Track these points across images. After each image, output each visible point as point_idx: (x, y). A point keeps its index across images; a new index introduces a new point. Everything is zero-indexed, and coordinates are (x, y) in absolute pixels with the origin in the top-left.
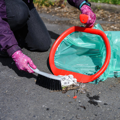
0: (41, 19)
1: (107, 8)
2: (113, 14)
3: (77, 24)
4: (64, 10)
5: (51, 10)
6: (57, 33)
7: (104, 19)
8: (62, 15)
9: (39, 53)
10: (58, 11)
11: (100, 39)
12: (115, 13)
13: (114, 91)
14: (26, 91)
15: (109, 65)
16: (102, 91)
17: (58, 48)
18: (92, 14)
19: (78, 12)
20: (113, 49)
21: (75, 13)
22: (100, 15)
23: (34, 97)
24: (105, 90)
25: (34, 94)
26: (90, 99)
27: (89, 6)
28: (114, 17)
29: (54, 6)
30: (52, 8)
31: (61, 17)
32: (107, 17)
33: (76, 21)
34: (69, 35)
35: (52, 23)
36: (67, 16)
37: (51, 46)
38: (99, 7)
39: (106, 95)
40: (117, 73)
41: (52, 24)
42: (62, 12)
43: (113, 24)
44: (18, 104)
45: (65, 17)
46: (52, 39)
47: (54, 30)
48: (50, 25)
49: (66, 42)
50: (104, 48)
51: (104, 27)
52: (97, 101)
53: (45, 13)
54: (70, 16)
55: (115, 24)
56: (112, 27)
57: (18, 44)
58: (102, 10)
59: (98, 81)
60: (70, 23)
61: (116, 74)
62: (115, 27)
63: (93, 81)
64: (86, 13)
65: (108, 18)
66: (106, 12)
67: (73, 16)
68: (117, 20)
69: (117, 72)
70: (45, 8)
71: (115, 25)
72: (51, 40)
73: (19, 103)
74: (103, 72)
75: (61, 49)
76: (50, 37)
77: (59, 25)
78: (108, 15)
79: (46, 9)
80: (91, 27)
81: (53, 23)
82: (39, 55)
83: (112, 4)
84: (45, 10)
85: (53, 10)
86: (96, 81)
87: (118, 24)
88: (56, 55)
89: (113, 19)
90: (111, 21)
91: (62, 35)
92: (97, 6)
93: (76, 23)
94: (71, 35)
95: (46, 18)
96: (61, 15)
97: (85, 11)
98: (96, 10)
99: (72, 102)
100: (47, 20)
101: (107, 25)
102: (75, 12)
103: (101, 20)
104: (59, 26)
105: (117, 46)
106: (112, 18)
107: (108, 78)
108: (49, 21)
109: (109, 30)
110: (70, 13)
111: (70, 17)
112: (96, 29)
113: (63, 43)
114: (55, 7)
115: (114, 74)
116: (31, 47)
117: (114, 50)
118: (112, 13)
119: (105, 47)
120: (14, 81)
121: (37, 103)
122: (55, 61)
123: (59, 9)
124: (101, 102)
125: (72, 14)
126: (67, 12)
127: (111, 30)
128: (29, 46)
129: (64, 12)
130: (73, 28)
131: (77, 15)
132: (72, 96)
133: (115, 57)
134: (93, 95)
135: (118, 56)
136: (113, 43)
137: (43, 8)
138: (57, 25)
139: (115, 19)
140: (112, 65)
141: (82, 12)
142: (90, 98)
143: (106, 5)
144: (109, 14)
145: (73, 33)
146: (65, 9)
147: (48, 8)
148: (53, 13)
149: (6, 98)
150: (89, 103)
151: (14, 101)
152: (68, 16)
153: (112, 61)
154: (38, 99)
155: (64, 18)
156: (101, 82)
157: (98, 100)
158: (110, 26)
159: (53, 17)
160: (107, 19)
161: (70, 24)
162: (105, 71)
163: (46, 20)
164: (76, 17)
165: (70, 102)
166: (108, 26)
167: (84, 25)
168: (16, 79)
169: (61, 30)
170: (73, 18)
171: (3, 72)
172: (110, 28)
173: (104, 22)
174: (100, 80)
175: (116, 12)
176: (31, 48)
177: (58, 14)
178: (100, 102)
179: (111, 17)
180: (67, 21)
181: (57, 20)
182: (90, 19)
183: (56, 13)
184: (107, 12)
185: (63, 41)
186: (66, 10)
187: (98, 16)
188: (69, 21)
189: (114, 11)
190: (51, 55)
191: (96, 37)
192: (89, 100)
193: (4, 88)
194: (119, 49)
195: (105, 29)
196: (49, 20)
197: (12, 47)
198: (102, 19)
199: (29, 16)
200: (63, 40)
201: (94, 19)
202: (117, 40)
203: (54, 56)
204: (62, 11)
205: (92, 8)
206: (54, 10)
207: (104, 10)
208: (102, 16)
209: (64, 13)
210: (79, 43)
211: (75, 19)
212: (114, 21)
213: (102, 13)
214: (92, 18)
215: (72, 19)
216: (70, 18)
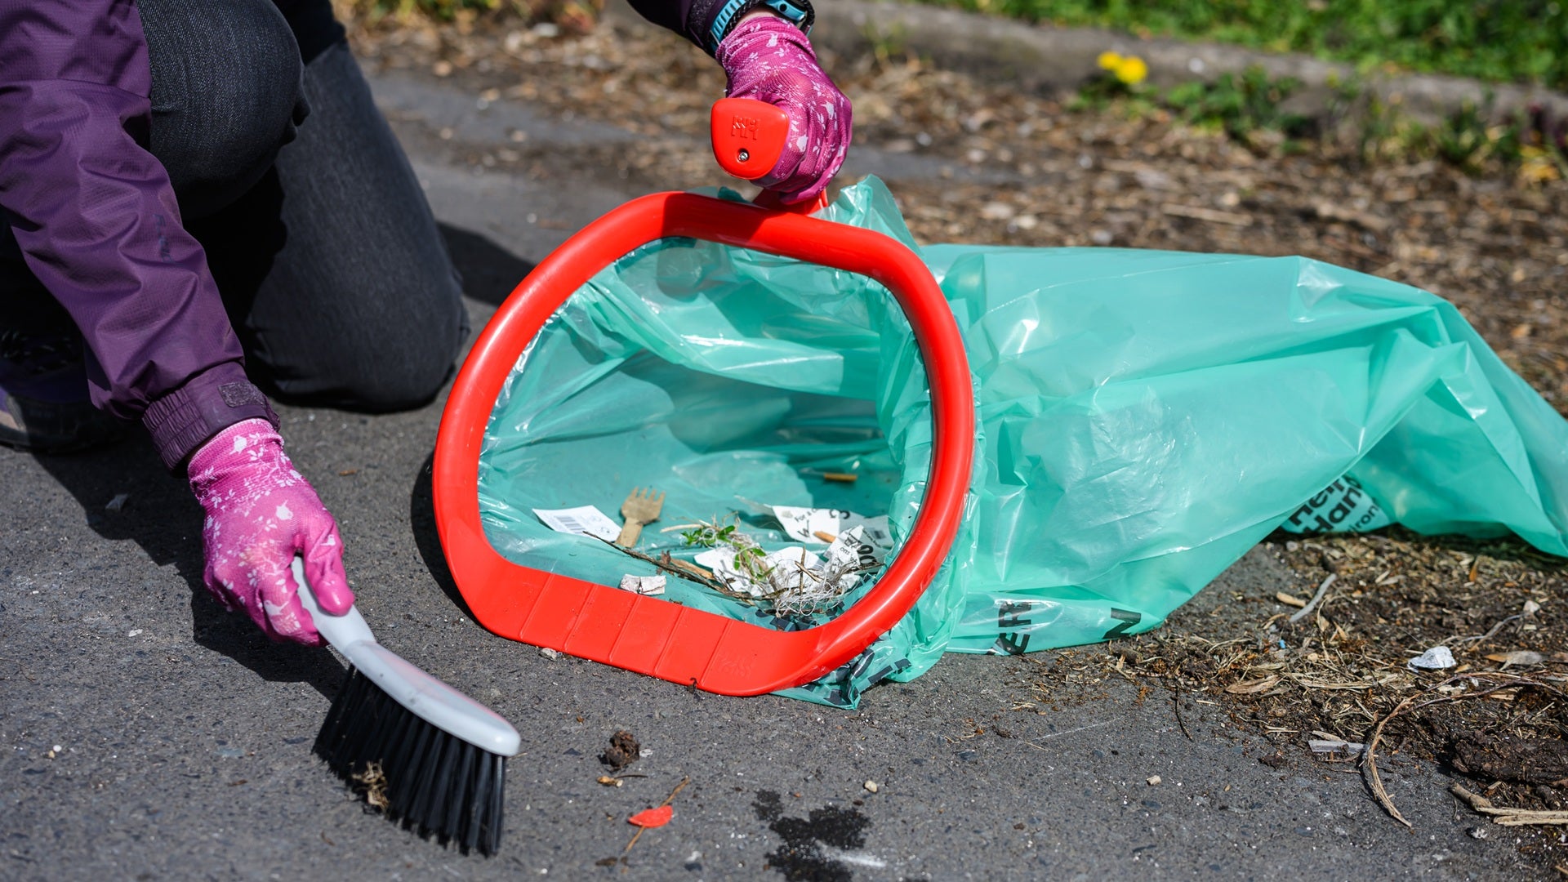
0: (386, 128)
1: (960, 46)
2: (1005, 100)
3: (690, 180)
4: (588, 53)
5: (469, 50)
6: (519, 251)
7: (924, 139)
8: (563, 92)
9: (355, 417)
10: (531, 57)
11: (883, 308)
12: (1023, 90)
13: (994, 775)
14: (225, 755)
15: (962, 539)
16: (889, 774)
17: (510, 380)
18: (822, 100)
19: (709, 70)
20: (999, 407)
21: (677, 85)
22: (897, 109)
23: (296, 804)
24: (916, 762)
25: (299, 784)
26: (784, 835)
27: (795, 22)
28: (1010, 128)
29: (500, 17)
30: (480, 32)
31: (556, 111)
32: (953, 125)
33: (687, 151)
34: (611, 267)
35: (480, 162)
36: (603, 109)
37: (459, 362)
38: (889, 40)
39: (922, 808)
40: (1022, 615)
41: (480, 170)
42: (564, 68)
43: (1004, 187)
44: (153, 869)
45: (594, 114)
46: (468, 303)
47: (493, 227)
48: (458, 178)
49: (584, 324)
50: (916, 388)
51: (927, 212)
52: (848, 858)
53: (422, 74)
54: (637, 105)
55: (1018, 187)
56: (997, 210)
57: (241, 354)
58: (914, 66)
59: (860, 683)
60: (633, 172)
61: (1015, 622)
62: (1020, 210)
63: (812, 685)
64: (770, 93)
65: (965, 131)
66: (945, 78)
67: (656, 110)
68: (1037, 157)
69: (1027, 607)
70: (418, 29)
71: (1022, 198)
72: (464, 314)
73: (162, 859)
74: (906, 604)
75: (542, 391)
76: (456, 286)
77: (538, 179)
78: (966, 108)
79: (428, 36)
80: (811, 203)
81: (489, 160)
82: (357, 440)
83: (1004, 11)
84: (418, 48)
85: (488, 45)
86: (844, 682)
87: (1050, 190)
88: (492, 440)
89: (1004, 141)
90: (990, 163)
91: (553, 269)
92: (869, 23)
93: (682, 173)
94: (625, 265)
95: (428, 113)
96: (554, 98)
97: (759, 68)
98: (862, 65)
99: (624, 860)
100: (433, 135)
101: (951, 197)
102: (683, 77)
103: (902, 146)
104: (534, 187)
105: (1035, 378)
106: (997, 132)
107: (949, 659)
108: (447, 143)
109: (968, 235)
110: (631, 83)
111: (636, 117)
112: (852, 223)
113: (560, 332)
114: (510, 22)
115: (1002, 624)
116: (283, 361)
117: (1007, 413)
118: (1001, 90)
119: (930, 382)
120: (125, 660)
121: (315, 859)
122: (482, 499)
123: (543, 43)
124: (880, 864)
125: (653, 91)
126: (612, 71)
127: (987, 234)
128: (269, 360)
129: (580, 69)
130: (653, 204)
131: (692, 98)
132: (630, 803)
133: (1007, 477)
134: (812, 807)
135: (1036, 461)
136: (994, 350)
137: (399, 26)
138: (521, 184)
139: (1026, 144)
140: (987, 544)
141: (730, 75)
142: (787, 829)
143: (949, 20)
144: (976, 99)
145: (649, 252)
146: (590, 44)
147: (447, 30)
148: (489, 74)
149: (50, 805)
150: (772, 871)
151: (118, 842)
152: (619, 104)
153: (984, 505)
154: (331, 823)
155: (580, 123)
156: (884, 694)
157: (857, 844)
158: (976, 202)
159: (484, 114)
160: (950, 144)
161: (636, 180)
162: (926, 593)
163: (427, 133)
164: (688, 120)
165: (607, 863)
166: (961, 209)
167: (748, 193)
168: (146, 646)
169: (555, 228)
170: (663, 126)
171: (28, 582)
172: (981, 221)
173: (928, 168)
174: (874, 669)
175: (1030, 82)
176: (287, 373)
177: (528, 90)
178: (872, 870)
179: (988, 126)
180: (607, 151)
181: (520, 137)
182: (802, 143)
183: (511, 75)
184: (955, 85)
185: (560, 322)
186: (604, 56)
187: (876, 118)
188: (622, 149)
189: (1016, 77)
190: (451, 438)
191: (851, 292)
192: (773, 842)
193: (31, 725)
194: (1044, 405)
195: (938, 227)
196: (447, 134)
197: (194, 383)
198: (912, 137)
199: (299, 114)
200: (560, 311)
201: (837, 141)
202: (1031, 325)
203: (474, 445)
204: (571, 62)
205: (829, 45)
206: (501, 50)
207: (930, 62)
208: (907, 120)
209: (584, 76)
210: (694, 339)
211: (674, 131)
212: (1013, 166)
213: (912, 88)
214: (818, 134)
215: (652, 130)
216: (632, 127)
